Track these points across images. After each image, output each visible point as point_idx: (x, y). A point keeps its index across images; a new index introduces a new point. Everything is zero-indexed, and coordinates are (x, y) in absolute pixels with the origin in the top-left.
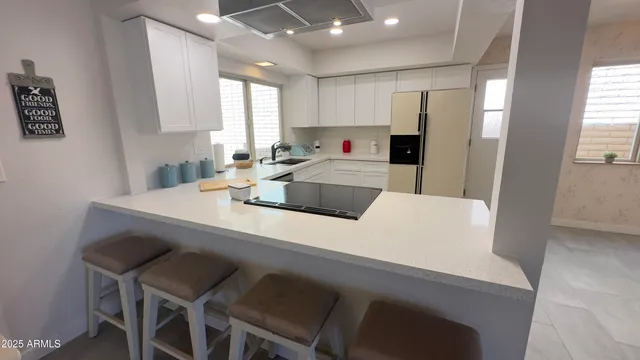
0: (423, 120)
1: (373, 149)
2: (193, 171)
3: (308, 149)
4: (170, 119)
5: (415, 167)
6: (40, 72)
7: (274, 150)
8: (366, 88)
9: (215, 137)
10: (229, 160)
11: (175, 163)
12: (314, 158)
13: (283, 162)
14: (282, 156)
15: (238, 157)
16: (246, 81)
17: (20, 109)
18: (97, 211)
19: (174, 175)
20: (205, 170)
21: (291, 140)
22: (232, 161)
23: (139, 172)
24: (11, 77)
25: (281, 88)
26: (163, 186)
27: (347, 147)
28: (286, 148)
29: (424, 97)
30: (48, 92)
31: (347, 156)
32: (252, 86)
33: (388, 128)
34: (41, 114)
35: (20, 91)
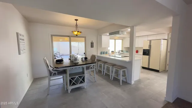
0: (150, 46)
2: (105, 53)
4: (103, 45)
5: (148, 56)
6: (93, 42)
7: (119, 51)
10: (110, 52)
11: (103, 51)
15: (112, 52)
16: (115, 39)
17: (91, 46)
19: (103, 53)
21: (124, 50)
22: (111, 52)
23: (99, 52)
25: (122, 40)
26: (101, 54)
27: (137, 52)
28: (122, 51)
29: (150, 41)
30: (93, 43)
31: (137, 54)
32: (116, 40)
33: (142, 48)
34: (92, 46)
35: (91, 43)
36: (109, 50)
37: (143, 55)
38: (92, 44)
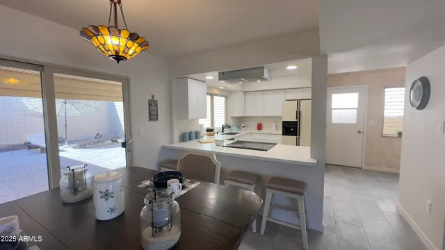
0: (299, 114)
1: (274, 128)
2: (193, 136)
3: (239, 127)
5: (295, 137)
6: (155, 98)
7: (223, 128)
8: (270, 98)
9: (201, 121)
11: (188, 132)
12: (243, 132)
13: (227, 134)
14: (227, 131)
15: (208, 130)
16: (212, 95)
17: (150, 114)
18: (164, 149)
19: (187, 137)
20: (197, 135)
21: (230, 123)
22: (206, 132)
24: (149, 101)
25: (226, 97)
26: (183, 141)
27: (260, 127)
28: (228, 127)
30: (156, 105)
31: (260, 132)
32: (215, 97)
33: (281, 117)
34: (153, 113)
35: (150, 105)
36: (202, 126)
37: (283, 134)
38: (152, 108)
